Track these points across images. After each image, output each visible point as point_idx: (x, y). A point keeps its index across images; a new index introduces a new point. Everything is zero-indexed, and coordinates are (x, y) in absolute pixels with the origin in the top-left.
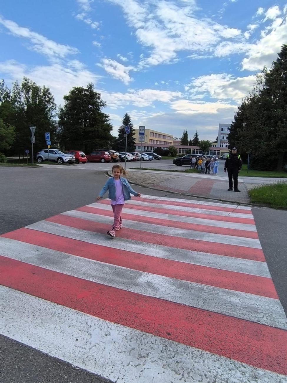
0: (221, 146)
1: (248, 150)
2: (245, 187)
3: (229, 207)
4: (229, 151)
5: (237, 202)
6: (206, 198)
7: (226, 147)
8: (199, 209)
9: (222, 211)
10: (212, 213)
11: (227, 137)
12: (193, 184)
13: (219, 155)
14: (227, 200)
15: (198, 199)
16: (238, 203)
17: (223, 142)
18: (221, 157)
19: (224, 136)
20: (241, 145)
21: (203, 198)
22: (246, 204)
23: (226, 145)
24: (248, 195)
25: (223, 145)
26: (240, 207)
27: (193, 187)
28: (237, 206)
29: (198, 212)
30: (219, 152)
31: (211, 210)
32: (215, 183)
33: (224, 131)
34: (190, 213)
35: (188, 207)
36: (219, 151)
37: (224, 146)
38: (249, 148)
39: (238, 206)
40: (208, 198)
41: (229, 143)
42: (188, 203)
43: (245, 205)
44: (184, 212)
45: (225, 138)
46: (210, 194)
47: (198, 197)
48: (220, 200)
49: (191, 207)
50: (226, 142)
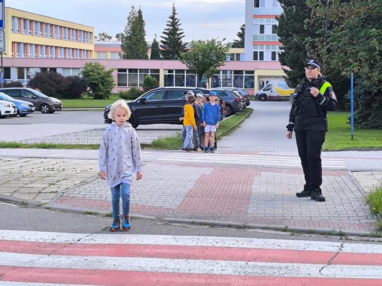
0: (255, 58)
1: (346, 64)
2: (355, 182)
3: (316, 249)
4: (286, 71)
5: (338, 231)
6: (239, 227)
7: (274, 58)
8: (223, 263)
9: (298, 262)
10: (269, 272)
11: (274, 27)
12: (190, 186)
13: (253, 86)
14: (307, 228)
15: (213, 230)
16: (341, 234)
17: (262, 44)
18: (261, 92)
19: (264, 22)
20: (324, 51)
21: (229, 226)
22: (365, 236)
23: (274, 54)
24: (367, 207)
25: (262, 54)
26: (349, 247)
27: (190, 195)
28: (339, 244)
29: (223, 273)
30: (253, 77)
31: (262, 264)
32: (257, 178)
33: (263, 5)
34: (199, 276)
35: (188, 257)
36: (253, 72)
37: (268, 56)
38: (351, 60)
39: (345, 245)
40: (245, 227)
41: (281, 45)
42: (186, 247)
43: (364, 238)
44: (179, 275)
45: (268, 30)
46: (250, 211)
47: (212, 225)
48: (285, 230)
49: (197, 258)
50: (273, 43)
